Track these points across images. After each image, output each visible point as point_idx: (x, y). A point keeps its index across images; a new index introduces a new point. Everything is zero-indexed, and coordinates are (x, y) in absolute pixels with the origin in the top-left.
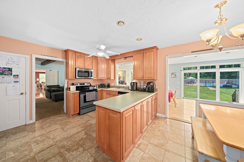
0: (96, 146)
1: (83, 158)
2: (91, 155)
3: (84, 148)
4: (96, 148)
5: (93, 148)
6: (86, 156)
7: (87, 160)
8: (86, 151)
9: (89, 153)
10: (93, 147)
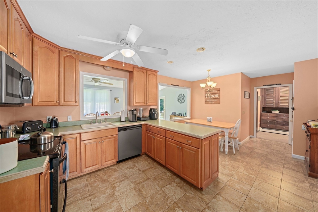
0: (199, 194)
1: (221, 207)
2: (214, 198)
3: (205, 209)
4: (203, 194)
5: (203, 197)
6: (217, 203)
7: (222, 201)
8: (210, 204)
9: (212, 201)
10: (201, 197)
